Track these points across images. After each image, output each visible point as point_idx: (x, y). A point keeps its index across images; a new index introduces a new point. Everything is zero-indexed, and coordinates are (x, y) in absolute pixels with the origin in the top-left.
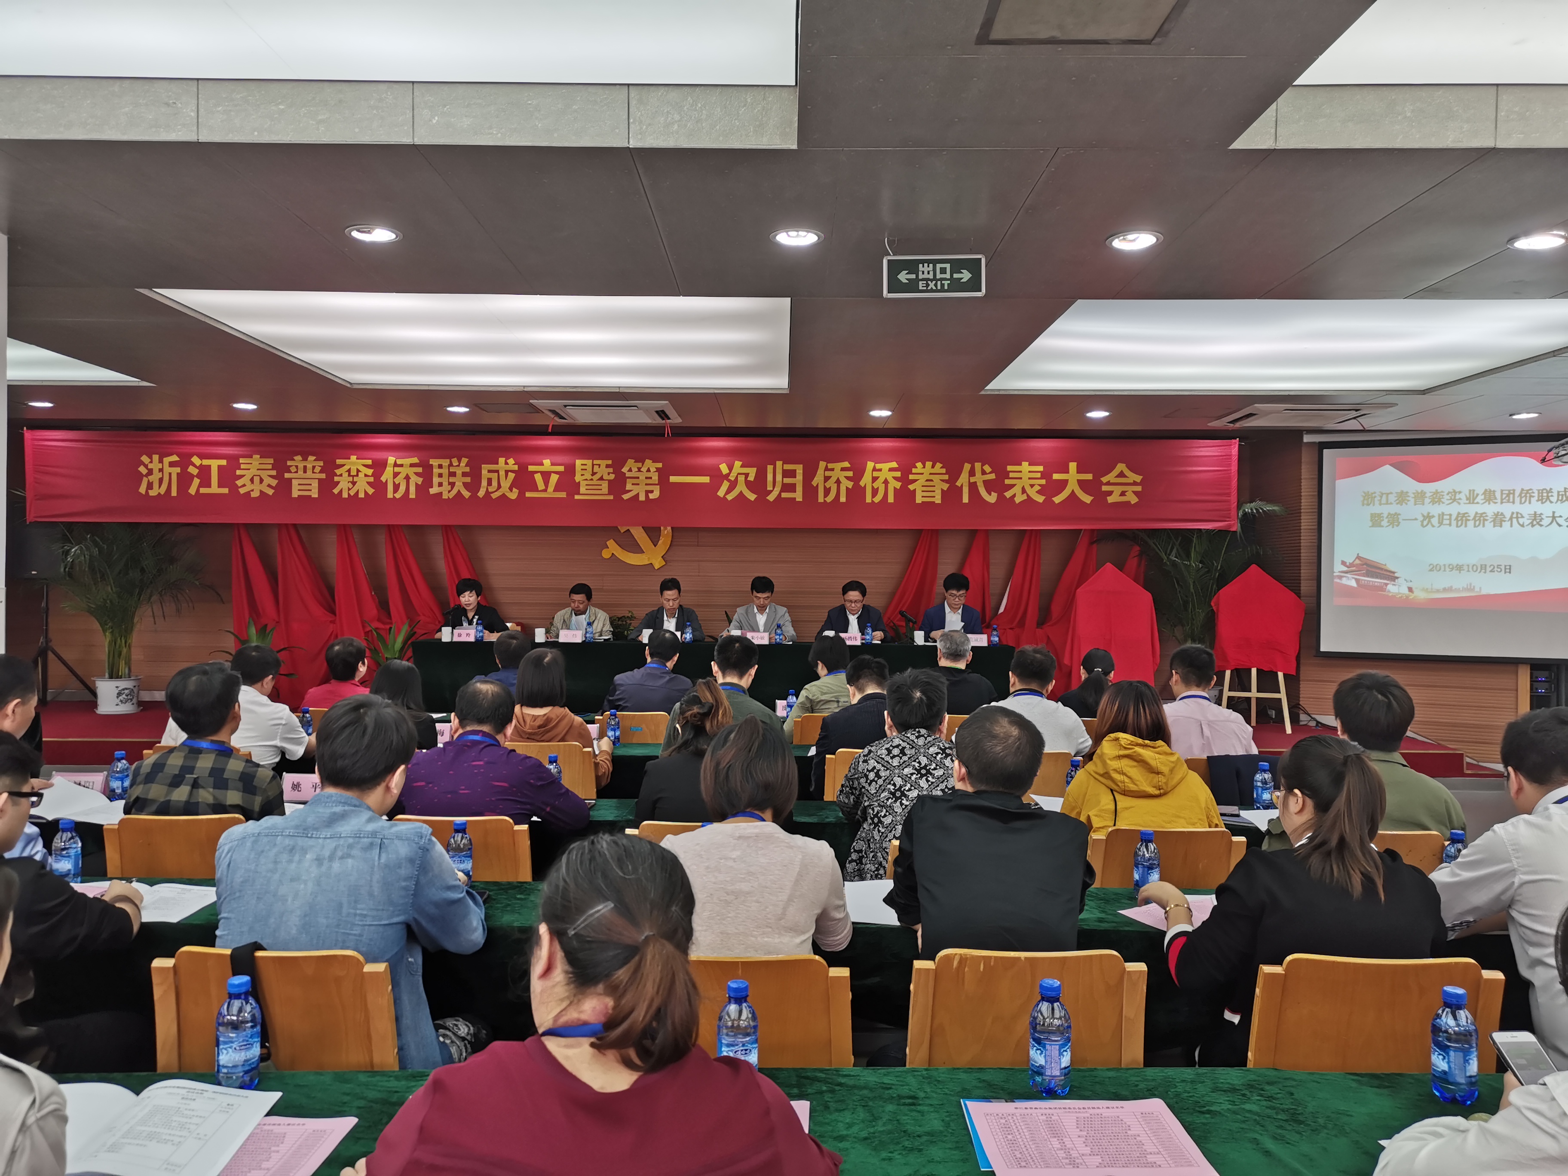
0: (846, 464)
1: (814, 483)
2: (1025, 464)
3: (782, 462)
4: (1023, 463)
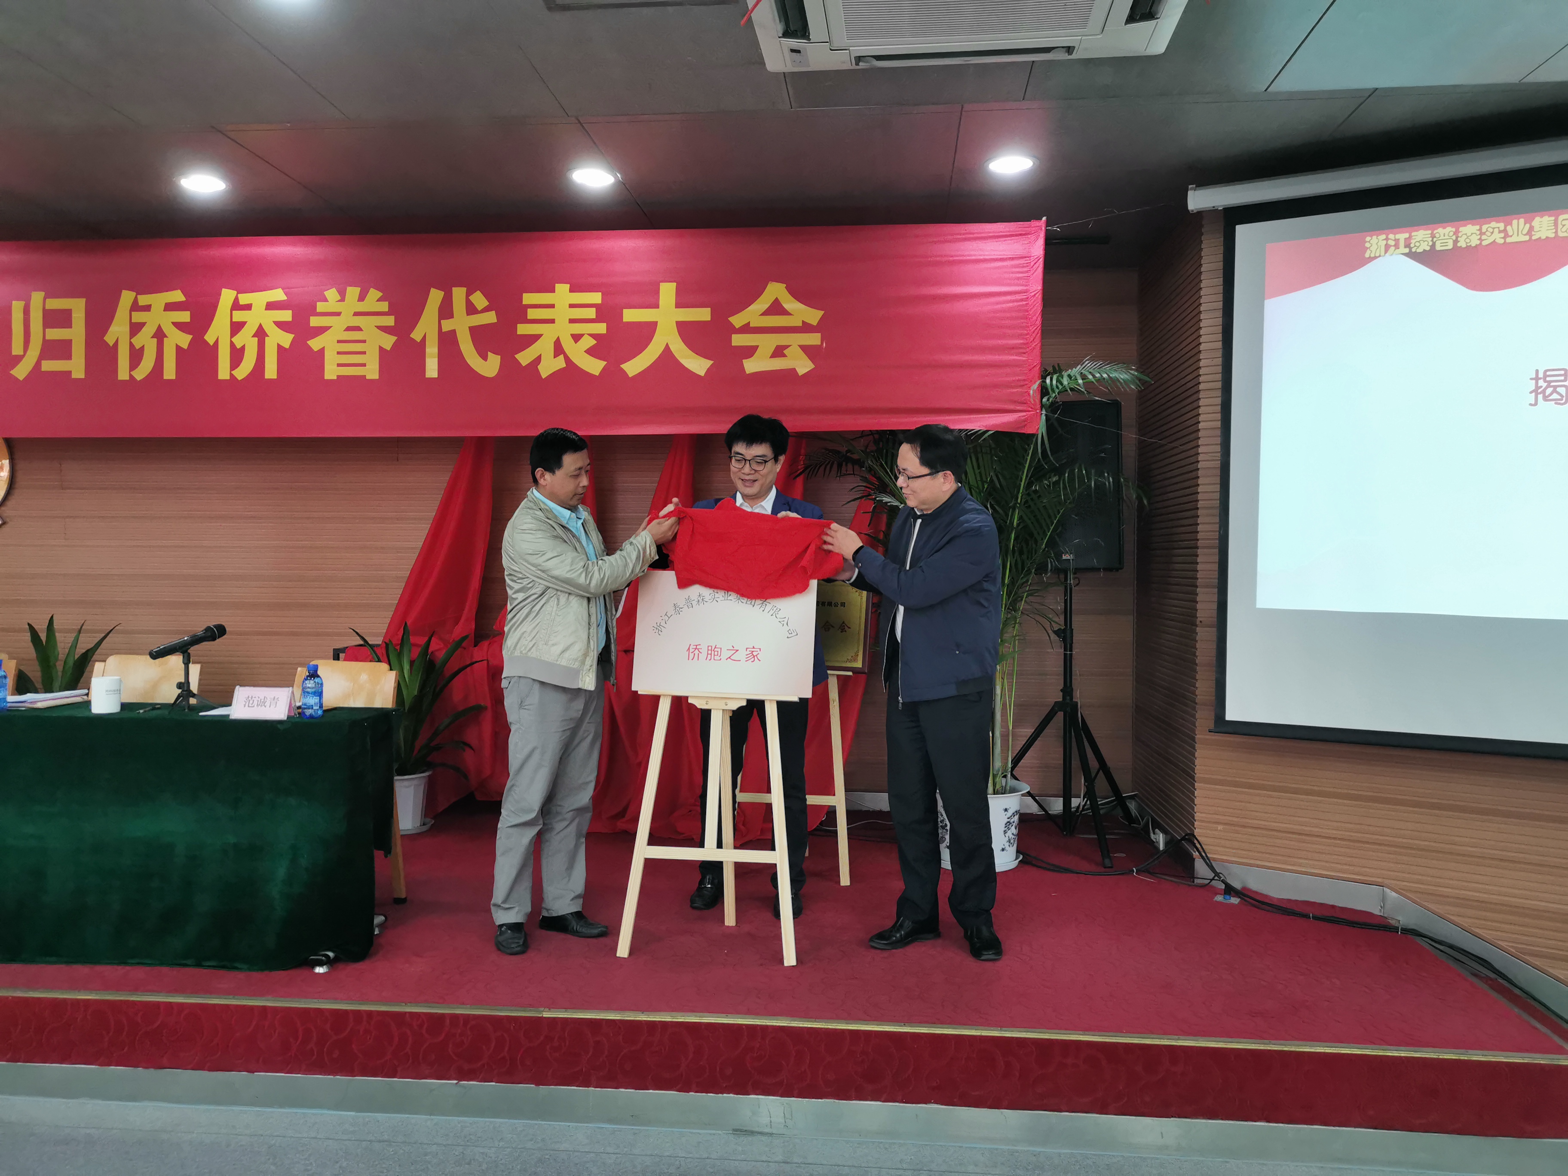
0: (177, 296)
1: (110, 339)
2: (562, 289)
3: (43, 294)
4: (558, 287)
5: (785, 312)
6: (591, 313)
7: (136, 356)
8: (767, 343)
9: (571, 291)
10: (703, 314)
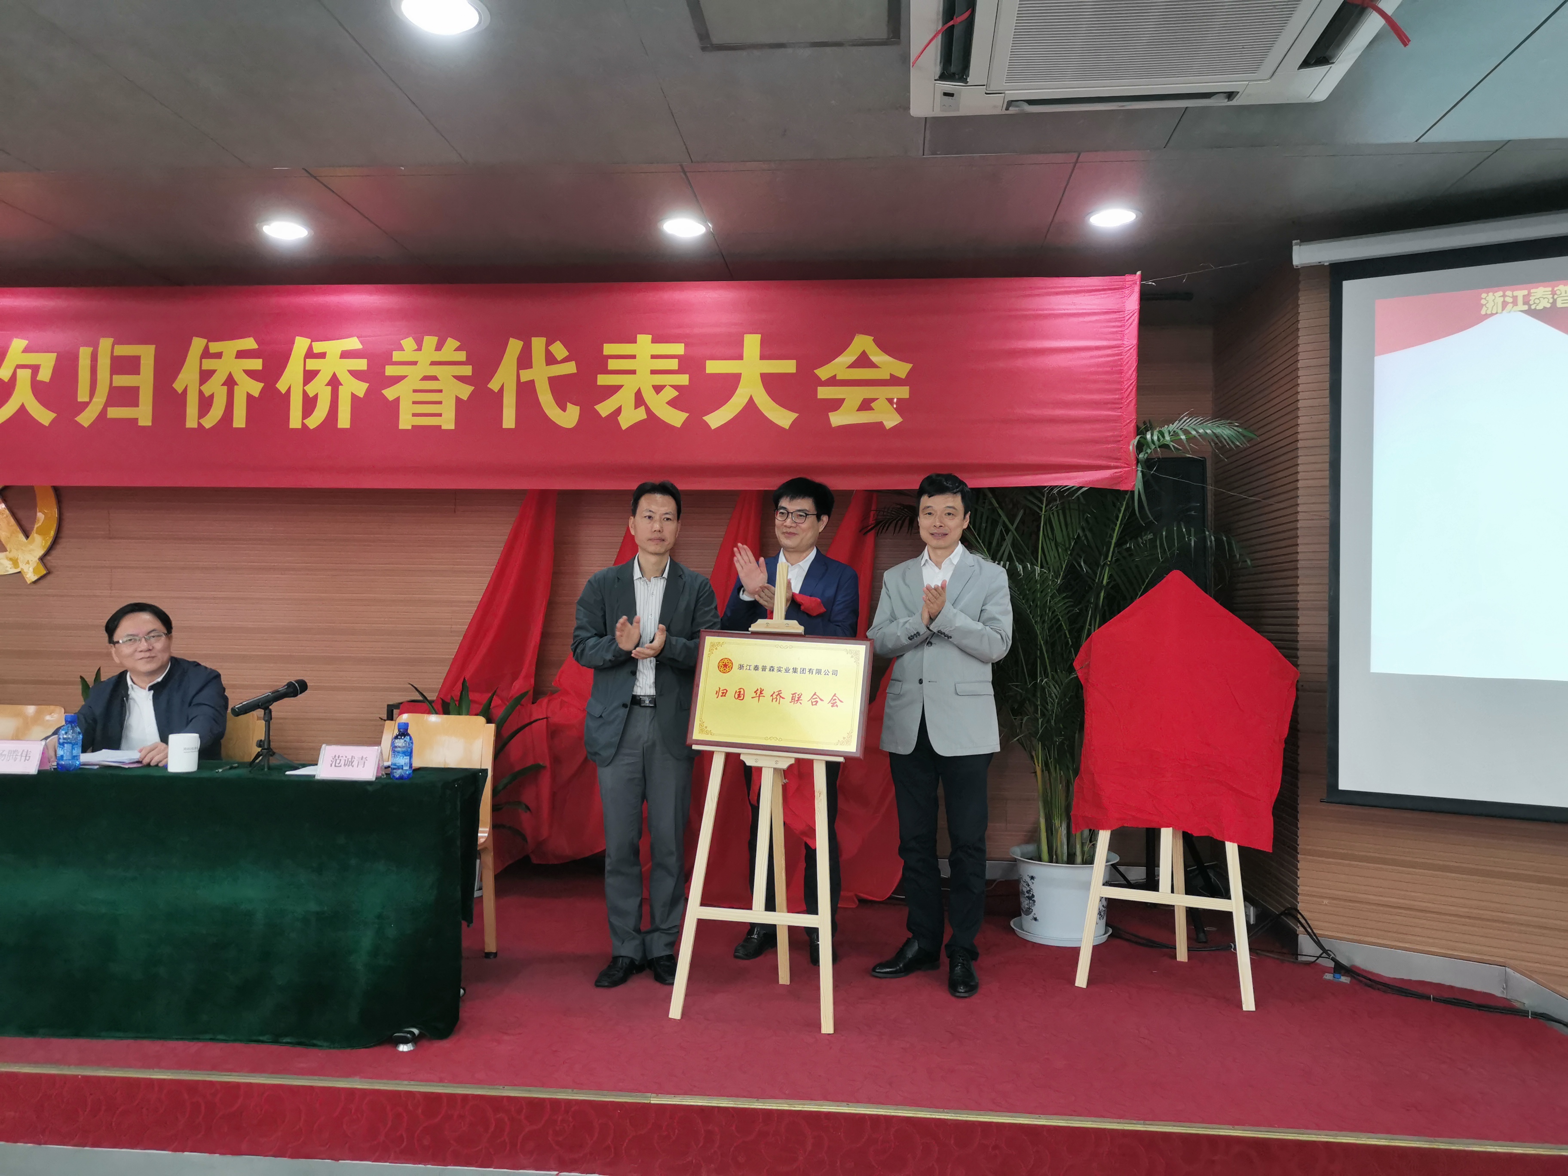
0: (249, 343)
1: (178, 386)
2: (644, 340)
3: (111, 340)
4: (640, 338)
5: (873, 365)
6: (674, 364)
7: (206, 404)
8: (853, 396)
9: (654, 341)
10: (788, 366)
